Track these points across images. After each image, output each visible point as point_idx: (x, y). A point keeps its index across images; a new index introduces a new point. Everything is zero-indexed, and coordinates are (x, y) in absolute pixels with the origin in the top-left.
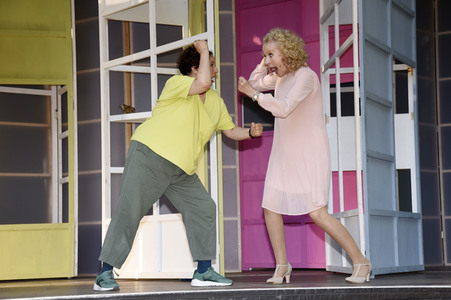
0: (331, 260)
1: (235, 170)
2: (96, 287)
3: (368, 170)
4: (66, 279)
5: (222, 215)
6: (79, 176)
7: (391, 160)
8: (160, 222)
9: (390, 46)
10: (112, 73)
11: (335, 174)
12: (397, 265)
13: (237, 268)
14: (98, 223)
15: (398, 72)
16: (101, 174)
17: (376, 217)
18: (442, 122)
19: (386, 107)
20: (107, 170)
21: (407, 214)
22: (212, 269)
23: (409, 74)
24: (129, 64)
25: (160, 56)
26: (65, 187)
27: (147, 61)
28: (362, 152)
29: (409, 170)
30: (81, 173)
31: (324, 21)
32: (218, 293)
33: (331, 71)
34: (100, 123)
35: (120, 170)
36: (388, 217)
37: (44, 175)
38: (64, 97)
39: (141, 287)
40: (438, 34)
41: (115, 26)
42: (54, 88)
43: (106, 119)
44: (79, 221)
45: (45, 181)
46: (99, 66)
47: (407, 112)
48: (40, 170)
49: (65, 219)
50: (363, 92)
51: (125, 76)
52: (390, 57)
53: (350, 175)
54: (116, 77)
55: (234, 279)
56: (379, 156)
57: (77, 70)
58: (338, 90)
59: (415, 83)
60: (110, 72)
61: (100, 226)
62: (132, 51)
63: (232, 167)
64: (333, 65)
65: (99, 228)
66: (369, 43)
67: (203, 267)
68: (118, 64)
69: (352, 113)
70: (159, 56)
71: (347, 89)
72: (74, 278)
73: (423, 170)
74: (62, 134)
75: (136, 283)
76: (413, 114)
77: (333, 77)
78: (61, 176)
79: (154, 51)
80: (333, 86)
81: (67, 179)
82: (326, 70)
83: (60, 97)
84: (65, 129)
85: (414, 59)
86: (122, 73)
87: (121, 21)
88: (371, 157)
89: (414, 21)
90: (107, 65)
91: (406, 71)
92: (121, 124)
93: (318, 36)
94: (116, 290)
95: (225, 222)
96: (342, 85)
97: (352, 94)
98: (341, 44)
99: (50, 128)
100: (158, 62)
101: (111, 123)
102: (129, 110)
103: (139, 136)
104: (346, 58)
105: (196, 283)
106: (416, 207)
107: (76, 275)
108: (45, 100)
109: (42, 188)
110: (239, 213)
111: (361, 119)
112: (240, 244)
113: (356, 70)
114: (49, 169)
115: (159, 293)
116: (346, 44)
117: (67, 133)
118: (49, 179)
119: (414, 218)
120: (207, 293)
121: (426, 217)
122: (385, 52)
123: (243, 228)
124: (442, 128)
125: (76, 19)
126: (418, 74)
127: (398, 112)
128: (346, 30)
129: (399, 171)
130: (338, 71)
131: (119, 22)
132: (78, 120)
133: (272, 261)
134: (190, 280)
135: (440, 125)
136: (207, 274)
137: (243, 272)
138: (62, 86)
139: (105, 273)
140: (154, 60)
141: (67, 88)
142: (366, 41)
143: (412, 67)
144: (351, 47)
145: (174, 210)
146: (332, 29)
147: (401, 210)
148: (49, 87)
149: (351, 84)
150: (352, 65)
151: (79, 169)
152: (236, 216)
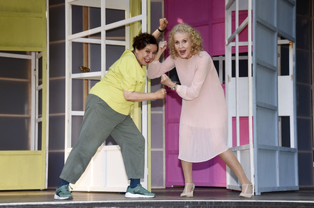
0: (229, 182)
1: (162, 114)
2: (56, 197)
3: (257, 117)
4: (39, 190)
5: (150, 147)
6: (50, 117)
7: (274, 109)
8: (106, 151)
9: (276, 26)
10: (74, 44)
11: (234, 118)
12: (278, 185)
13: (162, 185)
14: (61, 151)
16: (64, 116)
17: (263, 150)
19: (272, 70)
20: (69, 113)
21: (286, 149)
22: (140, 185)
23: (290, 47)
24: (87, 37)
25: (109, 32)
26: (40, 124)
27: (98, 35)
28: (253, 103)
29: (289, 117)
30: (51, 115)
31: (228, 8)
32: (143, 202)
33: (232, 44)
34: (65, 79)
36: (272, 151)
37: (26, 116)
38: (40, 60)
39: (92, 197)
40: (313, 18)
41: (77, 10)
42: (33, 54)
43: (69, 76)
44: (49, 149)
45: (26, 120)
46: (65, 39)
47: (288, 74)
48: (23, 112)
49: (40, 148)
50: (254, 59)
51: (84, 45)
52: (276, 34)
53: (244, 120)
54: (77, 46)
55: (157, 193)
56: (266, 106)
57: (50, 41)
58: (237, 58)
59: (294, 53)
60: (73, 42)
61: (64, 153)
62: (89, 27)
63: (160, 112)
64: (234, 40)
65: (63, 154)
66: (260, 24)
67: (134, 183)
68: (79, 37)
70: (107, 31)
71: (243, 58)
72: (45, 190)
73: (299, 117)
74: (38, 87)
75: (88, 194)
76: (292, 76)
77: (234, 48)
78: (37, 117)
79: (104, 28)
80: (234, 55)
81: (41, 119)
82: (229, 43)
83: (37, 60)
84: (40, 83)
85: (294, 36)
86: (82, 43)
87: (82, 7)
88: (259, 107)
89: (295, 8)
90: (70, 38)
91: (288, 45)
92: (81, 80)
93: (224, 18)
94: (70, 199)
95: (152, 152)
96: (240, 54)
97: (247, 61)
98: (240, 24)
99: (30, 82)
100: (107, 36)
101: (73, 79)
102: (86, 70)
104: (243, 35)
105: (129, 195)
106: (293, 144)
107: (46, 188)
108: (27, 62)
109: (22, 126)
110: (164, 146)
111: (253, 80)
112: (164, 168)
113: (250, 43)
114: (29, 111)
115: (100, 202)
116: (243, 24)
117: (41, 86)
118: (29, 118)
119: (291, 152)
120: (135, 203)
121: (300, 152)
122: (272, 31)
123: (167, 157)
125: (49, 5)
126: (297, 46)
127: (282, 75)
128: (243, 14)
129: (283, 117)
130: (238, 44)
131: (80, 7)
132: (50, 77)
133: (182, 181)
134: (124, 193)
136: (137, 189)
137: (166, 188)
138: (39, 52)
139: (63, 187)
140: (103, 34)
141: (43, 54)
143: (293, 42)
144: (247, 26)
146: (234, 12)
147: (283, 146)
148: (30, 53)
149: (246, 54)
150: (247, 40)
151: (50, 112)
152: (162, 148)
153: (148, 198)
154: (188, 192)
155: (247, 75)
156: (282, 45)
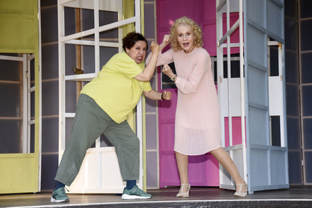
0: (222, 181)
1: (155, 115)
2: (53, 200)
3: (249, 116)
4: (32, 193)
5: (145, 148)
6: (43, 119)
7: (266, 109)
8: (101, 153)
9: (265, 28)
10: (67, 46)
11: (226, 119)
12: (270, 184)
13: (156, 186)
14: (56, 153)
15: (271, 47)
16: (58, 118)
17: (255, 150)
18: (303, 83)
19: (262, 71)
20: (63, 115)
21: (276, 148)
22: (137, 187)
23: (279, 48)
24: (79, 39)
25: (102, 34)
26: (33, 127)
27: (92, 37)
28: (245, 103)
29: (279, 116)
30: (45, 117)
31: (219, 10)
32: (140, 204)
33: (224, 45)
34: (58, 81)
35: (72, 115)
36: (263, 150)
37: (17, 118)
38: (32, 62)
39: (87, 199)
40: (300, 20)
41: (69, 11)
42: (25, 56)
43: (62, 78)
44: (42, 152)
45: (18, 123)
46: (58, 40)
47: (278, 75)
48: (15, 115)
49: (32, 150)
50: (246, 60)
51: (77, 47)
52: (266, 36)
53: (237, 120)
54: (70, 48)
55: (153, 194)
56: (258, 106)
57: (42, 43)
58: (229, 59)
59: (283, 54)
60: (66, 44)
61: (58, 155)
62: (81, 29)
63: (154, 113)
64: (225, 41)
66: (251, 25)
67: (131, 185)
68: (72, 39)
69: (238, 76)
70: (100, 33)
71: (235, 59)
72: (38, 193)
73: (289, 117)
74: (30, 89)
75: (83, 196)
76: (282, 77)
77: (225, 49)
78: (30, 119)
79: (97, 29)
80: (225, 56)
81: (34, 122)
82: (220, 45)
83: (29, 62)
84: (32, 85)
85: (283, 38)
86: (75, 45)
87: (74, 8)
88: (251, 107)
89: (283, 10)
90: (63, 39)
91: (277, 46)
92: (74, 82)
93: (215, 20)
94: (67, 201)
95: (147, 153)
96: (232, 55)
97: (238, 62)
98: (231, 26)
99: (22, 84)
100: (100, 37)
101: (66, 81)
102: (79, 72)
103: (86, 90)
104: (235, 36)
105: (125, 196)
106: (283, 143)
107: (40, 191)
108: (19, 64)
109: (16, 127)
110: (158, 147)
111: (245, 80)
112: (158, 169)
113: (241, 45)
114: (21, 114)
115: (98, 204)
116: (235, 26)
117: (34, 88)
118: (21, 121)
119: (282, 151)
120: (133, 204)
121: (291, 150)
122: (262, 32)
123: (160, 157)
124: (303, 87)
125: (41, 6)
126: (286, 48)
127: (271, 76)
128: (235, 16)
129: (272, 117)
130: (229, 45)
131: (73, 9)
132: (43, 79)
134: (121, 195)
135: (301, 85)
136: (133, 190)
137: (161, 189)
138: (31, 54)
139: (59, 190)
140: (97, 36)
141: (35, 56)
142: (248, 24)
143: (282, 43)
144: (238, 28)
145: (109, 144)
146: (225, 14)
147: (273, 145)
148: (21, 55)
149: (238, 55)
150: (238, 41)
151: (43, 114)
152: (156, 148)
153: (144, 199)
154: (184, 192)
155: (239, 76)
156: (271, 46)
